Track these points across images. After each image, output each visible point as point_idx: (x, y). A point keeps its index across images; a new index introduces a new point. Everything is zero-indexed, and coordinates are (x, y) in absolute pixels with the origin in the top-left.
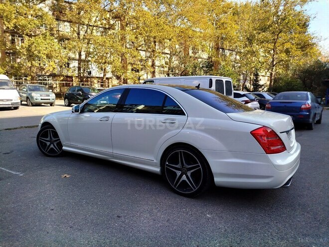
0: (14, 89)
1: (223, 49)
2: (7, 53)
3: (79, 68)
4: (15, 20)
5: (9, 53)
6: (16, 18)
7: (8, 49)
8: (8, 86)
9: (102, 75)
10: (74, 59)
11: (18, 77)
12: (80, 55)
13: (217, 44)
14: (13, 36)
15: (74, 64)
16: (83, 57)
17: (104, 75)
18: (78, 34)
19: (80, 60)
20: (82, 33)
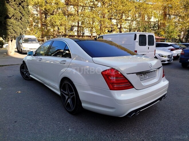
0: (38, 43)
1: (169, 15)
2: (43, 24)
3: (78, 31)
4: (45, 7)
5: (44, 25)
6: (45, 5)
7: (44, 23)
8: (36, 41)
9: (90, 35)
10: (75, 26)
11: (48, 37)
12: (78, 23)
13: (165, 12)
14: (46, 15)
15: (76, 29)
16: (80, 25)
17: (92, 35)
18: (78, 12)
19: (78, 26)
20: (80, 11)
